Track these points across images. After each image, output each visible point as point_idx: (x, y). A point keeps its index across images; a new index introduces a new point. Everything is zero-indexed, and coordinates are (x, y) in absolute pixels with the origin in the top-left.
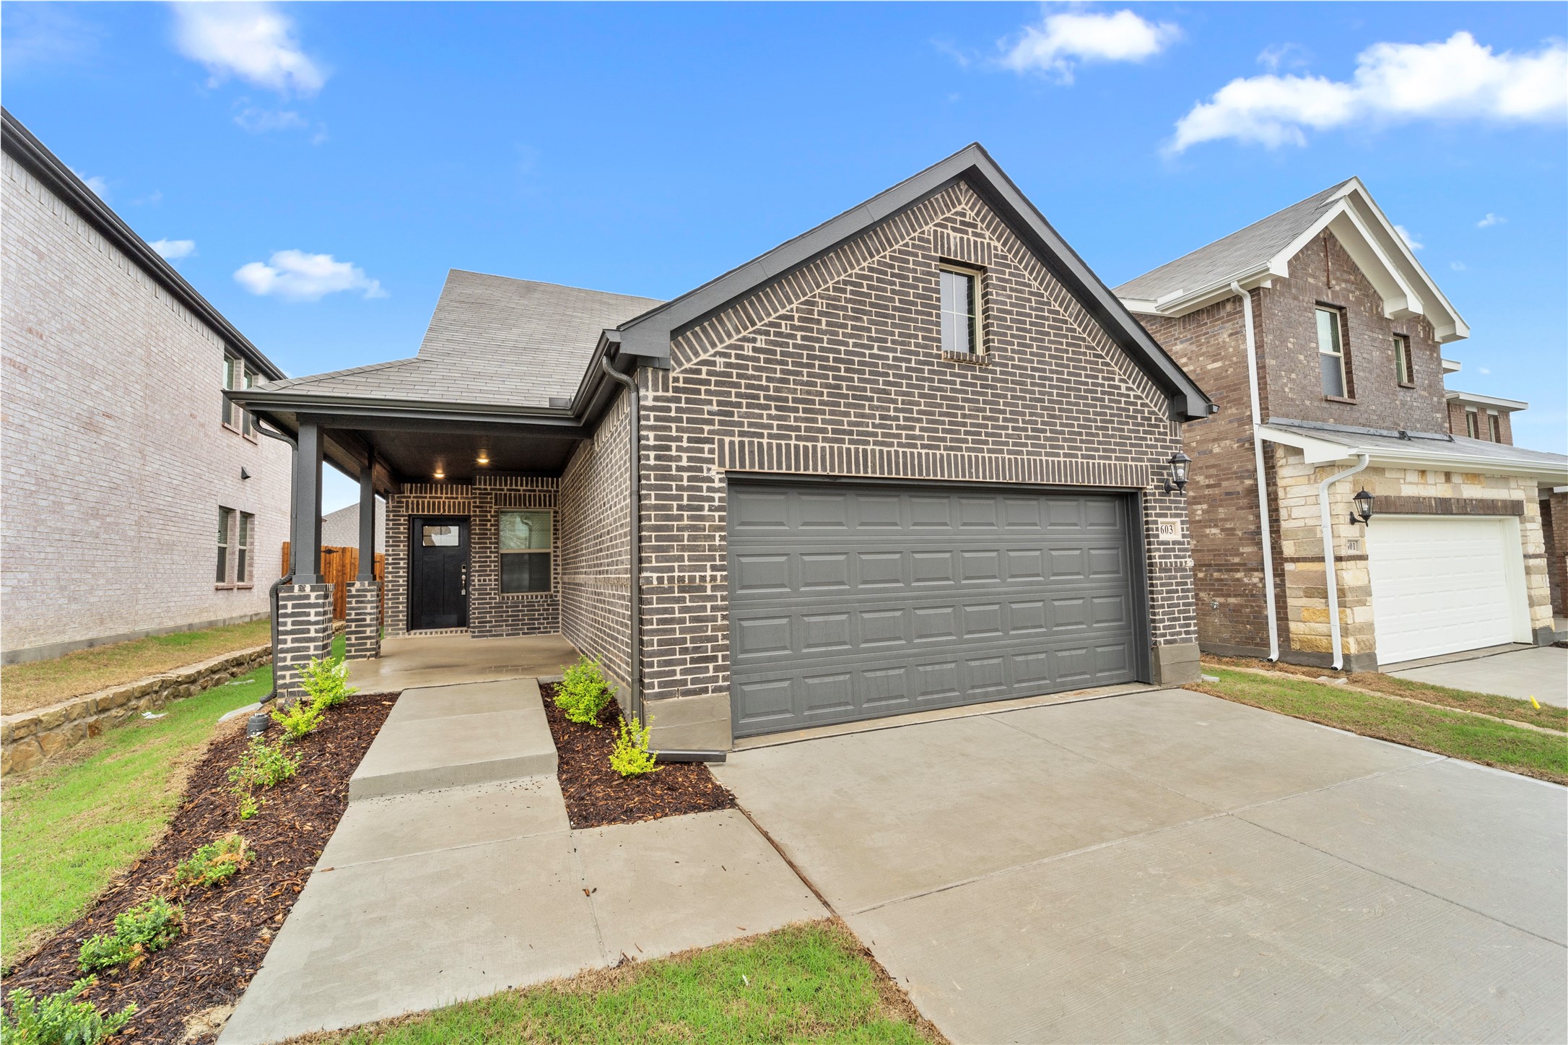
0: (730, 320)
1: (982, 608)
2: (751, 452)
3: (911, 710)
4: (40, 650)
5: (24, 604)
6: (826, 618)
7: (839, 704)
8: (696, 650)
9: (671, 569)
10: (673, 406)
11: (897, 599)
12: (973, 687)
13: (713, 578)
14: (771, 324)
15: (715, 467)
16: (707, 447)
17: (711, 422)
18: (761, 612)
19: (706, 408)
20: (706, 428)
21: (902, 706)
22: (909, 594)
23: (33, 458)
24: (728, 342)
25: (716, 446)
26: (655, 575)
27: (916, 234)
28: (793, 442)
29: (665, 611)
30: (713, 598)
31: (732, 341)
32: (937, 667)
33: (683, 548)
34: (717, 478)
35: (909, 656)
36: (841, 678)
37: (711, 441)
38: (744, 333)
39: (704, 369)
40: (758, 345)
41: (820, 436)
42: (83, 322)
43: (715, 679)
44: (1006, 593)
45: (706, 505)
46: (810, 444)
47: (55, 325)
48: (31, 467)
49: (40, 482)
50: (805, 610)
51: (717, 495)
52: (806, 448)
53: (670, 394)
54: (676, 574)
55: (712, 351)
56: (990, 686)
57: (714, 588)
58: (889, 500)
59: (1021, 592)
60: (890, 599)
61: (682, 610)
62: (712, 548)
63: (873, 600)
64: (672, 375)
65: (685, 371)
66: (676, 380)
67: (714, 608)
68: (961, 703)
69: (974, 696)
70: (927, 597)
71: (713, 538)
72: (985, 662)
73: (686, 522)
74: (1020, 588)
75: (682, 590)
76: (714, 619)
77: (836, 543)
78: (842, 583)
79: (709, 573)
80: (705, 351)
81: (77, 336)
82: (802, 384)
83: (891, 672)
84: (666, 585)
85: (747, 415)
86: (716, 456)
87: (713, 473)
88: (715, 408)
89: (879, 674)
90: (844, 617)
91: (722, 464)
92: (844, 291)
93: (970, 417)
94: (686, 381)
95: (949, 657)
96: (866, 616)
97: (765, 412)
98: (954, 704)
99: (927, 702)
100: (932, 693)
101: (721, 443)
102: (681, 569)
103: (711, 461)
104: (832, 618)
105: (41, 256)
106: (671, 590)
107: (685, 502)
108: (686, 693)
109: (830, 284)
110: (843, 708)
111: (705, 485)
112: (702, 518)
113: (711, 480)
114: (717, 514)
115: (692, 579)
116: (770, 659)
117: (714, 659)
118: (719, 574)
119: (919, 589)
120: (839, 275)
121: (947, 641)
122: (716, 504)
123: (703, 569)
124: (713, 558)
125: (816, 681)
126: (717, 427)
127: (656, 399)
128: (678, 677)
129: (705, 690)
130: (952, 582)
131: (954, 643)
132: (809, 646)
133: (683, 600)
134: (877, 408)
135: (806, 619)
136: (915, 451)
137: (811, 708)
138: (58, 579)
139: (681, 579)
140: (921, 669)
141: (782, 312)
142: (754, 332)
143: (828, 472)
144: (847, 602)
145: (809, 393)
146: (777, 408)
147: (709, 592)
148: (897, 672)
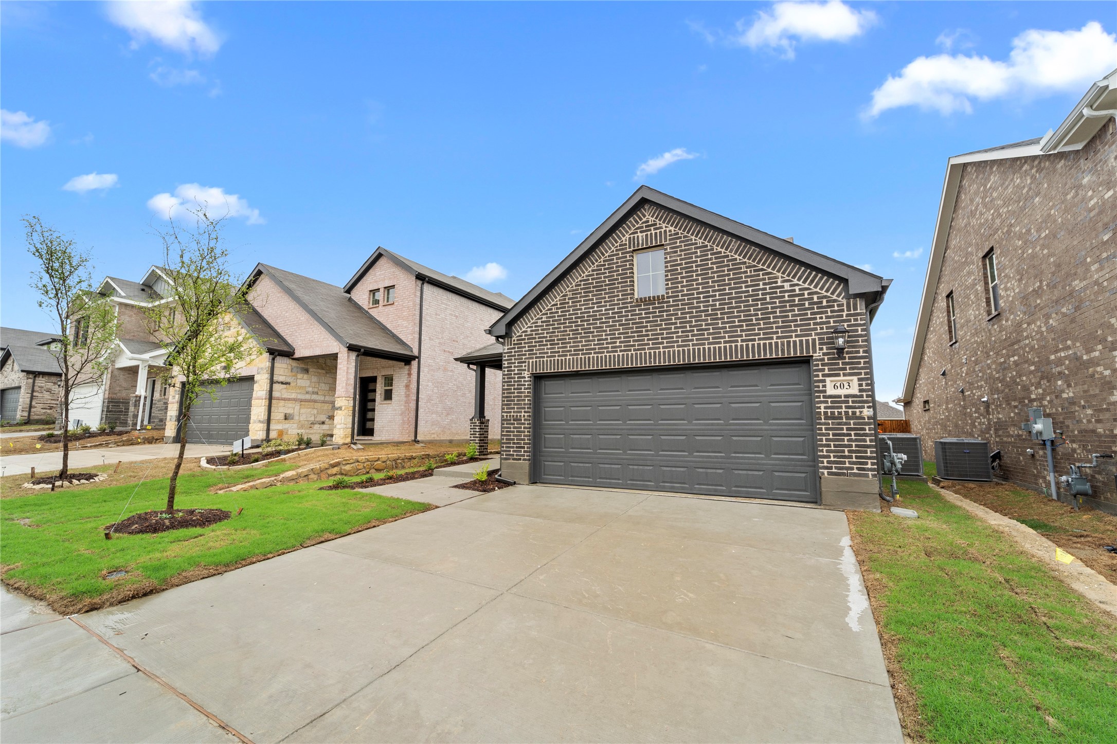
0: (532, 312)
1: (672, 437)
2: (540, 365)
3: (622, 487)
4: (459, 440)
5: (454, 425)
6: (581, 436)
7: (586, 477)
8: (518, 443)
9: (510, 412)
10: (513, 351)
11: (618, 429)
12: (664, 482)
13: (524, 416)
14: (549, 310)
15: (526, 372)
16: (524, 365)
17: (525, 355)
18: (552, 431)
19: (524, 349)
20: (524, 357)
21: (618, 484)
22: (625, 427)
23: (455, 380)
24: (532, 321)
25: (527, 364)
26: (505, 414)
27: (618, 244)
28: (556, 358)
29: (508, 428)
30: (524, 424)
31: (534, 321)
32: (641, 467)
33: (515, 404)
34: (527, 376)
35: (624, 459)
36: (587, 465)
37: (525, 362)
38: (538, 316)
39: (523, 334)
40: (543, 320)
41: (568, 353)
42: (471, 333)
43: (524, 455)
44: (691, 430)
45: (523, 387)
46: (563, 358)
47: (462, 337)
48: (455, 383)
49: (458, 387)
50: (571, 432)
51: (527, 383)
52: (562, 360)
53: (512, 346)
54: (512, 414)
55: (526, 327)
56: (676, 483)
57: (525, 420)
58: (616, 379)
59: (703, 430)
60: (614, 429)
61: (514, 428)
62: (525, 404)
63: (605, 429)
64: (513, 339)
65: (517, 337)
66: (514, 341)
67: (524, 428)
68: (654, 489)
69: (664, 487)
70: (636, 429)
71: (525, 400)
72: (674, 469)
73: (516, 394)
74: (703, 427)
75: (514, 420)
76: (524, 432)
77: (586, 401)
78: (589, 420)
79: (523, 414)
80: (524, 327)
81: (469, 339)
82: (561, 332)
83: (613, 466)
84: (508, 418)
85: (539, 350)
86: (527, 368)
87: (525, 375)
88: (527, 349)
89: (606, 466)
90: (589, 436)
91: (529, 371)
92: (580, 285)
93: (651, 330)
94: (518, 340)
95: (649, 463)
96: (601, 437)
97: (545, 347)
98: (650, 489)
99: (632, 485)
100: (637, 480)
101: (529, 362)
102: (514, 412)
103: (525, 370)
104: (583, 436)
105: (457, 317)
106: (510, 420)
107: (516, 387)
108: (514, 459)
109: (574, 284)
110: (587, 479)
111: (523, 380)
112: (521, 393)
113: (525, 377)
114: (526, 391)
115: (517, 416)
116: (556, 452)
117: (524, 447)
118: (526, 414)
119: (631, 424)
120: (577, 278)
121: (648, 454)
122: (526, 387)
123: (521, 412)
124: (524, 408)
125: (576, 464)
126: (527, 356)
127: (508, 349)
128: (511, 453)
129: (520, 459)
130: (652, 422)
131: (652, 455)
132: (573, 448)
133: (514, 424)
134: (596, 336)
135: (572, 436)
136: (616, 354)
137: (572, 476)
138: (465, 418)
139: (513, 416)
140: (631, 467)
141: (553, 303)
142: (542, 315)
143: (571, 369)
144: (591, 429)
145: (564, 335)
146: (551, 345)
147: (523, 422)
148: (617, 466)
